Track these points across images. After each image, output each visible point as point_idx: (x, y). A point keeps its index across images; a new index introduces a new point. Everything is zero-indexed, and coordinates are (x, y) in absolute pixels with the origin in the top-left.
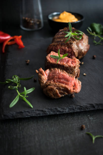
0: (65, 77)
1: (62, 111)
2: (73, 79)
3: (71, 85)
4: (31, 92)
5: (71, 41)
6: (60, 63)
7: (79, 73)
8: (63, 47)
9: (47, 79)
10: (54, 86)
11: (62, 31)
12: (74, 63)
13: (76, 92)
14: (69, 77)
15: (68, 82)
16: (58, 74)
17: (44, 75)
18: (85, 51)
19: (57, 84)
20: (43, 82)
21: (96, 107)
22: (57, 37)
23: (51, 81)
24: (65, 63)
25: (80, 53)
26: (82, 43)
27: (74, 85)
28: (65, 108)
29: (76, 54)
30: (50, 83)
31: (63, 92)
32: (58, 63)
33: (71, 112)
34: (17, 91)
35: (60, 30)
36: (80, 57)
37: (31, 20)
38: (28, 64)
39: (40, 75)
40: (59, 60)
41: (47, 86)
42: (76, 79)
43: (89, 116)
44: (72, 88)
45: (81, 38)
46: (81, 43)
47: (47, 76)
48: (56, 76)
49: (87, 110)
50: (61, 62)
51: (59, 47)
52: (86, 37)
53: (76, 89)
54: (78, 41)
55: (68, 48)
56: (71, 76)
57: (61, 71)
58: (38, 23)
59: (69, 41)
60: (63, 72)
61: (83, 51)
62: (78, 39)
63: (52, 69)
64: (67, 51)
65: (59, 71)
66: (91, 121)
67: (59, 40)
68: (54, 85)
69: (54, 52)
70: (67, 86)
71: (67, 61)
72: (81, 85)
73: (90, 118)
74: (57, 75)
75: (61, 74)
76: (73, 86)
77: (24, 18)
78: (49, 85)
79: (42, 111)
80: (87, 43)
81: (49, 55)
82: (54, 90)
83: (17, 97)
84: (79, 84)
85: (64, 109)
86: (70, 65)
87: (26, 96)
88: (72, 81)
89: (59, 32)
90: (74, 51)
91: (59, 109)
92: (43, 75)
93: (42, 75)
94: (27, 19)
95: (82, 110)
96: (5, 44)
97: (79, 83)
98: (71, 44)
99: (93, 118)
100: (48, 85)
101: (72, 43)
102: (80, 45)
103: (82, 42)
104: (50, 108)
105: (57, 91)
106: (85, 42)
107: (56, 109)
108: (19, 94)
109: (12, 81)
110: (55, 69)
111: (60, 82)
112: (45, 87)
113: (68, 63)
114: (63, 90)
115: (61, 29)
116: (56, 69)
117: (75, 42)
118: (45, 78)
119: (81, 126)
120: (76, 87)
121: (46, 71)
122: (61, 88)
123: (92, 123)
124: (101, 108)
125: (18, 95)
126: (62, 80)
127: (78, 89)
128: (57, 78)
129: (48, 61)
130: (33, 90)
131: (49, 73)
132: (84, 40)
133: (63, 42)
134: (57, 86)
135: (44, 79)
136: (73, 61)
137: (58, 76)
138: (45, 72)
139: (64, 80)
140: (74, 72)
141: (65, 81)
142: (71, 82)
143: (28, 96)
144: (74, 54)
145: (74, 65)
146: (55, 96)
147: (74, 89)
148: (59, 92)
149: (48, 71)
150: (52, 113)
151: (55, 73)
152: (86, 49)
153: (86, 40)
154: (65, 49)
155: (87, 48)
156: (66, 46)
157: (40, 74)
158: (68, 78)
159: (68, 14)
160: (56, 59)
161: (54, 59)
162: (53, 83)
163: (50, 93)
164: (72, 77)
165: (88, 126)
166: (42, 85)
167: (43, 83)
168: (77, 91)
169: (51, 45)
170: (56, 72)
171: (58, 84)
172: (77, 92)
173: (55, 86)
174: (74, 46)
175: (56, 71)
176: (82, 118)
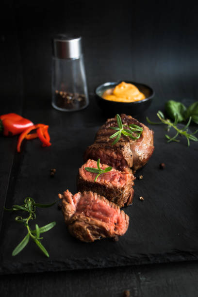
0: (104, 208)
1: (95, 264)
2: (117, 211)
3: (112, 222)
4: (49, 231)
5: (122, 141)
6: (100, 181)
7: (131, 197)
8: (109, 153)
9: (75, 209)
10: (84, 223)
11: (111, 122)
12: (122, 182)
13: (118, 234)
14: (110, 208)
15: (106, 217)
16: (93, 201)
17: (71, 204)
18: (144, 158)
19: (89, 219)
20: (67, 214)
21: (151, 260)
22: (101, 133)
23: (81, 214)
24: (108, 181)
25: (136, 161)
26: (141, 145)
27: (116, 222)
28: (101, 260)
29: (130, 163)
30: (79, 217)
31: (98, 233)
32: (96, 180)
33: (110, 266)
34: (28, 227)
35: (109, 120)
36: (137, 167)
37: (68, 95)
38: (52, 176)
39: (64, 203)
40: (99, 175)
41: (74, 221)
42: (121, 212)
43: (139, 273)
44: (112, 228)
45: (139, 137)
46: (139, 145)
47: (76, 204)
48: (88, 206)
49: (136, 264)
50: (101, 179)
51: (101, 152)
52: (148, 133)
53: (120, 229)
54: (133, 142)
55: (116, 153)
56: (113, 206)
57: (98, 197)
58: (79, 100)
59: (119, 141)
60: (101, 198)
61: (141, 158)
62: (133, 139)
63: (85, 193)
64: (115, 158)
65: (95, 197)
66: (141, 283)
67: (103, 139)
68: (84, 221)
69: (92, 160)
70: (104, 224)
71: (111, 177)
72: (128, 222)
73: (141, 278)
74: (91, 205)
75: (98, 202)
76: (115, 224)
77: (57, 92)
78: (77, 220)
79: (64, 263)
80: (151, 143)
81: (85, 166)
82: (84, 230)
83: (26, 239)
84: (125, 221)
85: (98, 261)
86: (115, 184)
87: (40, 237)
88: (113, 215)
89: (107, 123)
90: (126, 159)
91: (90, 261)
92: (69, 202)
93: (67, 203)
94: (61, 93)
95: (128, 264)
96: (23, 137)
97: (125, 219)
98: (121, 147)
99: (145, 277)
100: (75, 219)
101: (123, 147)
102: (137, 149)
103: (140, 143)
104: (76, 259)
105: (88, 232)
106: (145, 143)
107: (85, 260)
108: (30, 232)
109: (22, 208)
110: (89, 193)
111: (95, 217)
112: (71, 222)
113: (113, 182)
114: (98, 230)
115: (110, 118)
116: (91, 193)
117: (128, 144)
118: (71, 208)
119: (124, 291)
120: (119, 226)
121: (75, 196)
122: (96, 227)
123: (142, 287)
124: (160, 262)
125: (28, 236)
126: (97, 214)
127: (123, 229)
128: (91, 209)
129: (81, 178)
130: (53, 226)
131: (80, 200)
132: (144, 140)
133: (109, 143)
134: (90, 224)
135: (69, 211)
136: (123, 176)
137: (93, 206)
138: (73, 198)
139: (101, 213)
140: (123, 196)
141: (102, 216)
142: (112, 217)
143: (42, 238)
144: (126, 163)
145: (122, 184)
146: (85, 239)
147: (116, 229)
148: (91, 233)
149: (78, 196)
150: (79, 267)
151: (88, 199)
152: (146, 155)
153: (147, 138)
154: (112, 155)
155: (149, 152)
156: (112, 151)
157: (64, 201)
158: (108, 210)
159: (127, 86)
160: (94, 173)
161: (92, 173)
162: (85, 217)
163: (78, 234)
164: (115, 208)
165: (136, 292)
166: (66, 219)
167: (68, 216)
168: (120, 232)
169: (90, 147)
170: (90, 199)
171: (91, 220)
172: (121, 234)
173: (86, 223)
174: (127, 151)
175: (91, 196)
176: (127, 278)
